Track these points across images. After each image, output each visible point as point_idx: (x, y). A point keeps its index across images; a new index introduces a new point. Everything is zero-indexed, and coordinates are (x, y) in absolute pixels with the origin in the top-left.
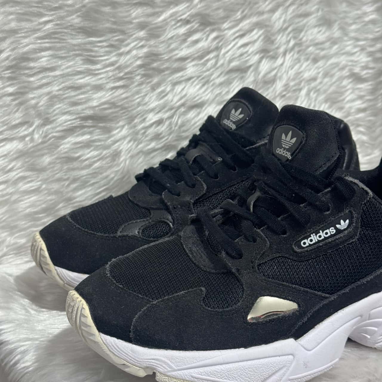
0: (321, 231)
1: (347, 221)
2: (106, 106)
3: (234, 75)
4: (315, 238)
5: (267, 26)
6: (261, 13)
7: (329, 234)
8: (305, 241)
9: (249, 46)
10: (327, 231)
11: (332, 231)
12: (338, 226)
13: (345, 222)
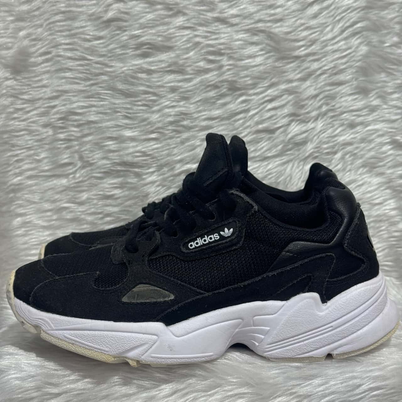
0: (206, 236)
1: (232, 230)
2: (138, 154)
3: (262, 135)
4: (200, 242)
5: (296, 92)
6: (291, 81)
7: (213, 240)
8: (192, 243)
9: (279, 110)
10: (212, 236)
11: (216, 236)
12: (222, 233)
13: (229, 230)
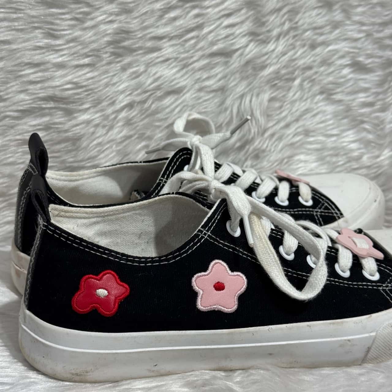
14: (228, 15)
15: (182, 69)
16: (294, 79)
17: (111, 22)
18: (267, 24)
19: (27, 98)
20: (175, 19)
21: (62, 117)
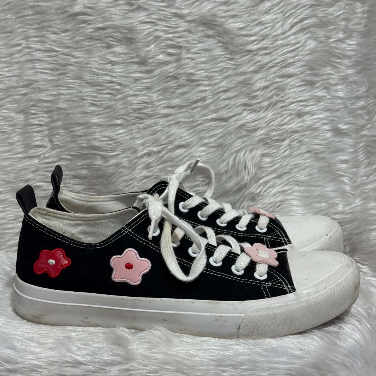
14: (225, 91)
15: (190, 129)
16: (284, 140)
17: (135, 95)
18: (257, 98)
19: (76, 146)
20: (183, 94)
21: (100, 160)
